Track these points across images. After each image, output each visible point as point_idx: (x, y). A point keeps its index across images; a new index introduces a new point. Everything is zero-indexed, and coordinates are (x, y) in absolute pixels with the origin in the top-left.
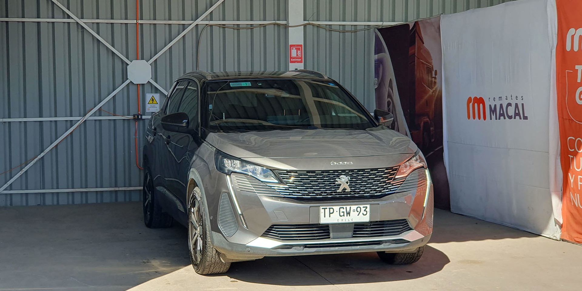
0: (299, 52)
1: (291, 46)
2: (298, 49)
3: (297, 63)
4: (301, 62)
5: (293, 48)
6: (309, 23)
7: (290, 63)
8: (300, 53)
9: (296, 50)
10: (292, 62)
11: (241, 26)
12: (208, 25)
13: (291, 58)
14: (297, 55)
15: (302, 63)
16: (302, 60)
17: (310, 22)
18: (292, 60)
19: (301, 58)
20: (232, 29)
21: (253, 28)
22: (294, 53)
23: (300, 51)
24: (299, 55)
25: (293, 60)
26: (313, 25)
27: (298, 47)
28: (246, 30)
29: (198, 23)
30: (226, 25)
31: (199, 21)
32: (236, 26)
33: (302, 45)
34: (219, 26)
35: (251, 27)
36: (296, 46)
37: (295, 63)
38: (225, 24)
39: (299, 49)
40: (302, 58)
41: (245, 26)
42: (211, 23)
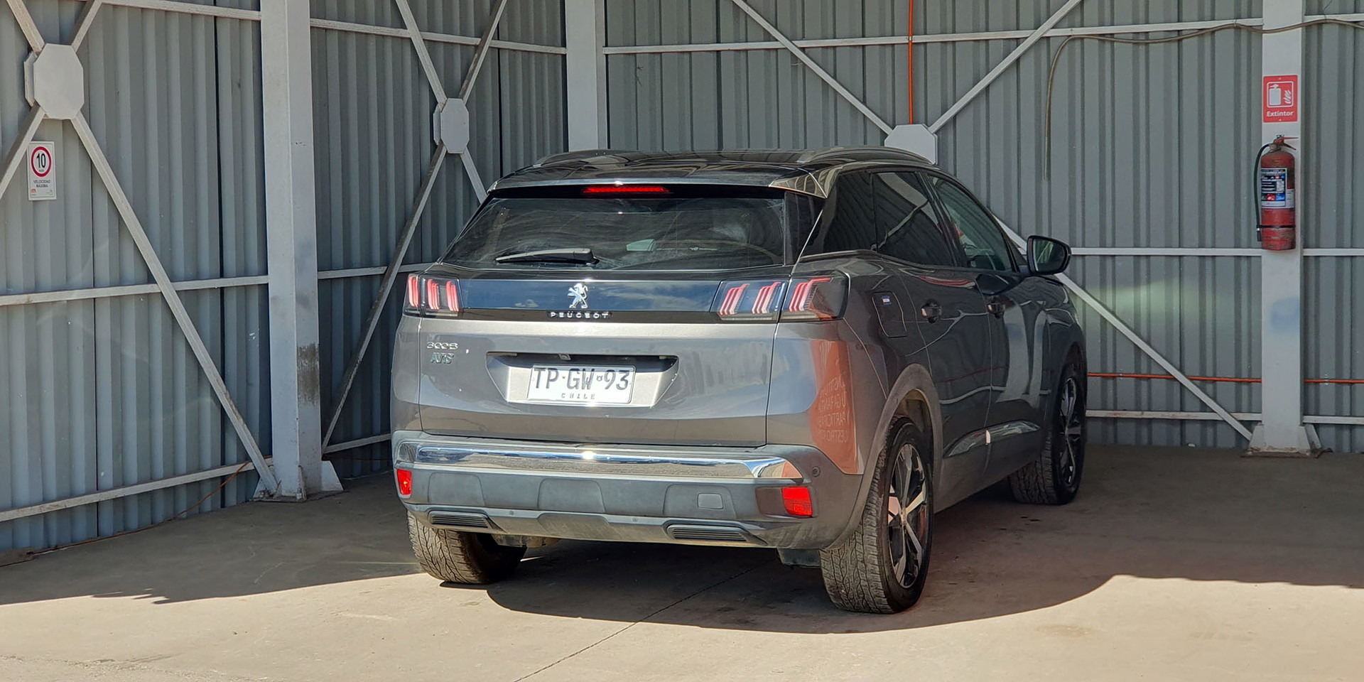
0: (1287, 93)
1: (1268, 79)
2: (1284, 88)
3: (1282, 121)
4: (1294, 119)
5: (1273, 84)
6: (1326, 20)
7: (1265, 121)
8: (1291, 95)
9: (1280, 89)
10: (1268, 120)
11: (1151, 36)
12: (1071, 38)
13: (1267, 109)
14: (1283, 102)
15: (1296, 120)
16: (1295, 114)
17: (1328, 17)
18: (1268, 115)
19: (1294, 109)
20: (1131, 45)
21: (1182, 39)
22: (1274, 97)
23: (1291, 91)
24: (1290, 103)
25: (1272, 114)
26: (1340, 24)
27: (1285, 82)
28: (1162, 44)
29: (1045, 33)
30: (1115, 36)
31: (1046, 29)
32: (1142, 37)
33: (1296, 76)
34: (1099, 40)
35: (1179, 35)
36: (1280, 79)
37: (1277, 121)
38: (1113, 34)
39: (1287, 87)
40: (1296, 108)
41: (1162, 36)
42: (1078, 31)
